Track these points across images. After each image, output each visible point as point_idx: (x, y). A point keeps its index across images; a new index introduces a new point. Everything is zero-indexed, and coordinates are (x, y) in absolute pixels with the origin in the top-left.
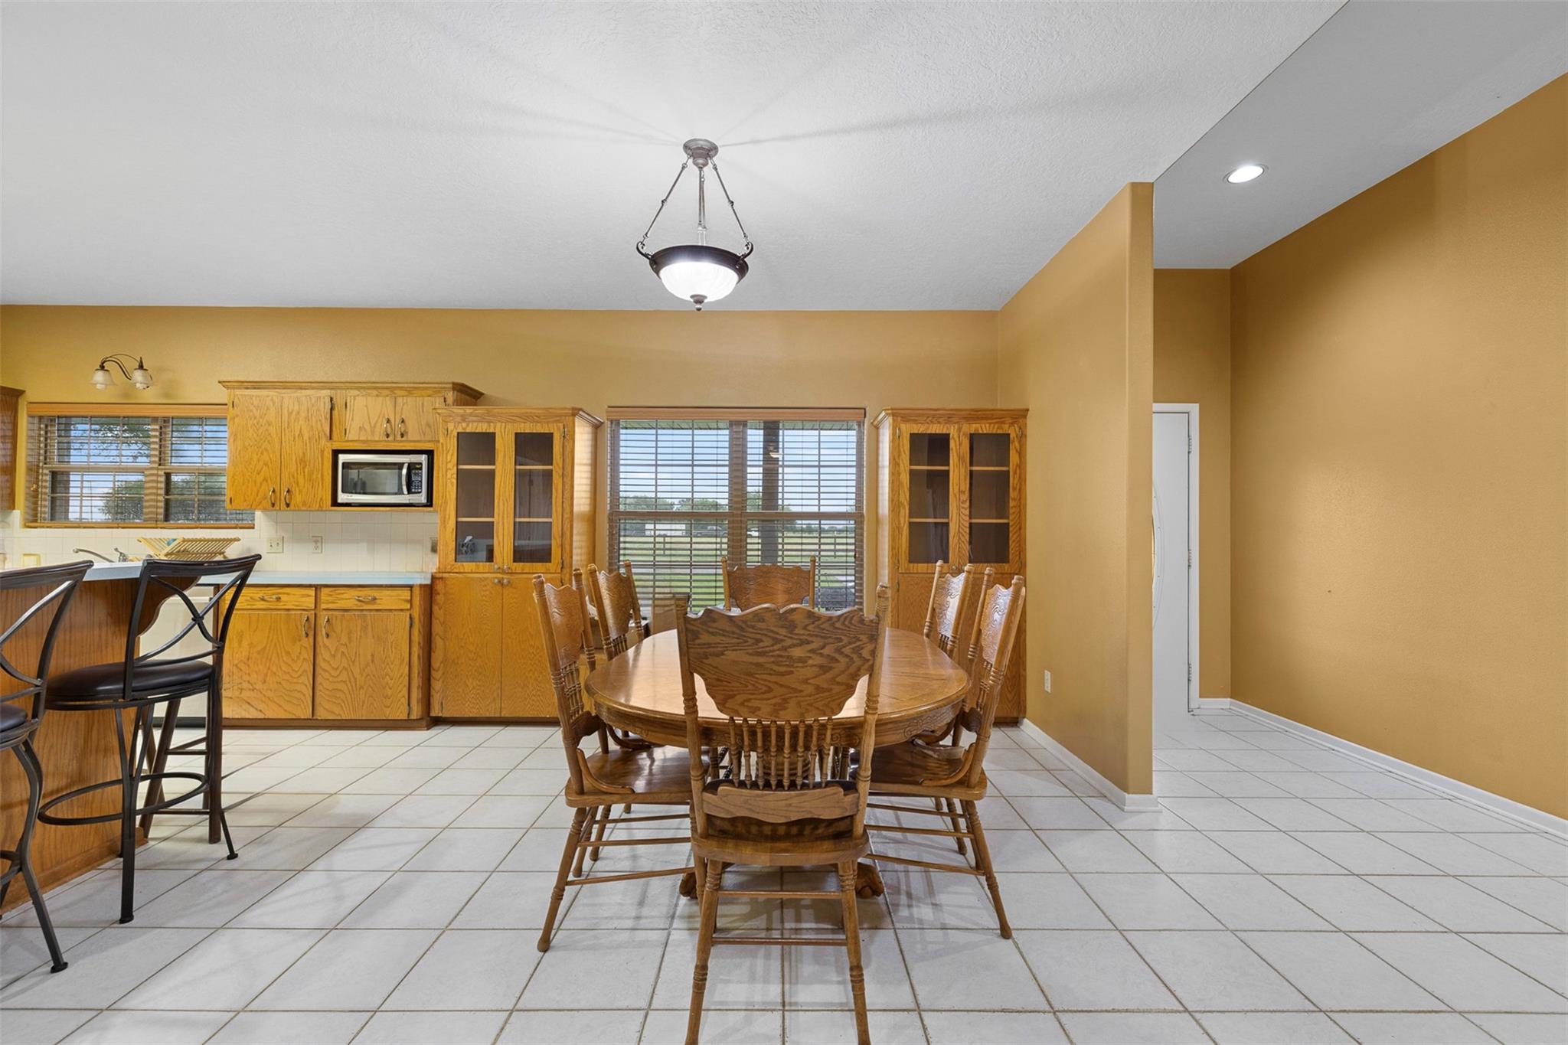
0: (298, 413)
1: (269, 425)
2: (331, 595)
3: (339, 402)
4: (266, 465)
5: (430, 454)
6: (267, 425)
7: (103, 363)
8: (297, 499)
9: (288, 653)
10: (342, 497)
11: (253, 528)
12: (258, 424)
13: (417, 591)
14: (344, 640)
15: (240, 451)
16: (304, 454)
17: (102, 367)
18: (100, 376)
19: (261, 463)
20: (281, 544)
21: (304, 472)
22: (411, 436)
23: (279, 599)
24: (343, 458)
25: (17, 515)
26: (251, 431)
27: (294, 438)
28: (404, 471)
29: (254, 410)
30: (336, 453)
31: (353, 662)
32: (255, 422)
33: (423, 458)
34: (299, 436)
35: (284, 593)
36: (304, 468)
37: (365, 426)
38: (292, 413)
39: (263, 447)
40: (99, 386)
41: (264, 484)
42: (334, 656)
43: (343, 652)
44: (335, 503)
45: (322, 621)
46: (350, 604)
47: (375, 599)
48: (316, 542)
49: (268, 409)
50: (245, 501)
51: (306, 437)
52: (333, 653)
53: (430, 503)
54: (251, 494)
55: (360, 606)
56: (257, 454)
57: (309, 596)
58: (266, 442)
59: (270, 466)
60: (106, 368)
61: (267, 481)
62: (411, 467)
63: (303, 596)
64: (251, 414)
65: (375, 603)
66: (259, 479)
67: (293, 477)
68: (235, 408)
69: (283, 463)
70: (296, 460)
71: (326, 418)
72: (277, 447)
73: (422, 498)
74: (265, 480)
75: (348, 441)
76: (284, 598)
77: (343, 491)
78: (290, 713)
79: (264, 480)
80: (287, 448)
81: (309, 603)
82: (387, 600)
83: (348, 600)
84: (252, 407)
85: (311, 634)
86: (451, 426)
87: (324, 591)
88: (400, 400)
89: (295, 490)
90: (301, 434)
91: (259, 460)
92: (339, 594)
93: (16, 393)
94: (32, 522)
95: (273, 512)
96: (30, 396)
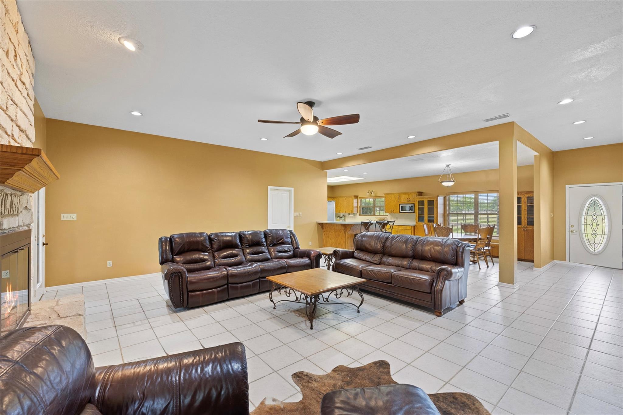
3: (400, 196)
5: (414, 204)
6: (390, 200)
8: (394, 211)
10: (401, 211)
11: (388, 216)
13: (412, 227)
15: (386, 204)
16: (395, 204)
17: (368, 192)
20: (391, 218)
22: (411, 201)
24: (401, 205)
25: (358, 214)
26: (388, 201)
27: (393, 201)
28: (410, 207)
30: (400, 204)
33: (413, 205)
36: (395, 206)
37: (404, 200)
38: (393, 198)
44: (400, 212)
45: (399, 231)
47: (406, 228)
48: (397, 218)
49: (390, 197)
53: (414, 212)
54: (388, 211)
55: (404, 229)
62: (411, 206)
64: (388, 198)
66: (389, 208)
67: (394, 208)
69: (393, 205)
71: (398, 198)
72: (391, 203)
73: (413, 212)
75: (402, 202)
77: (401, 210)
80: (393, 203)
81: (397, 228)
82: (408, 228)
83: (403, 227)
86: (417, 200)
87: (399, 226)
88: (409, 195)
89: (394, 210)
90: (395, 201)
91: (389, 205)
92: (401, 227)
93: (358, 196)
94: (360, 215)
95: (391, 214)
96: (359, 196)
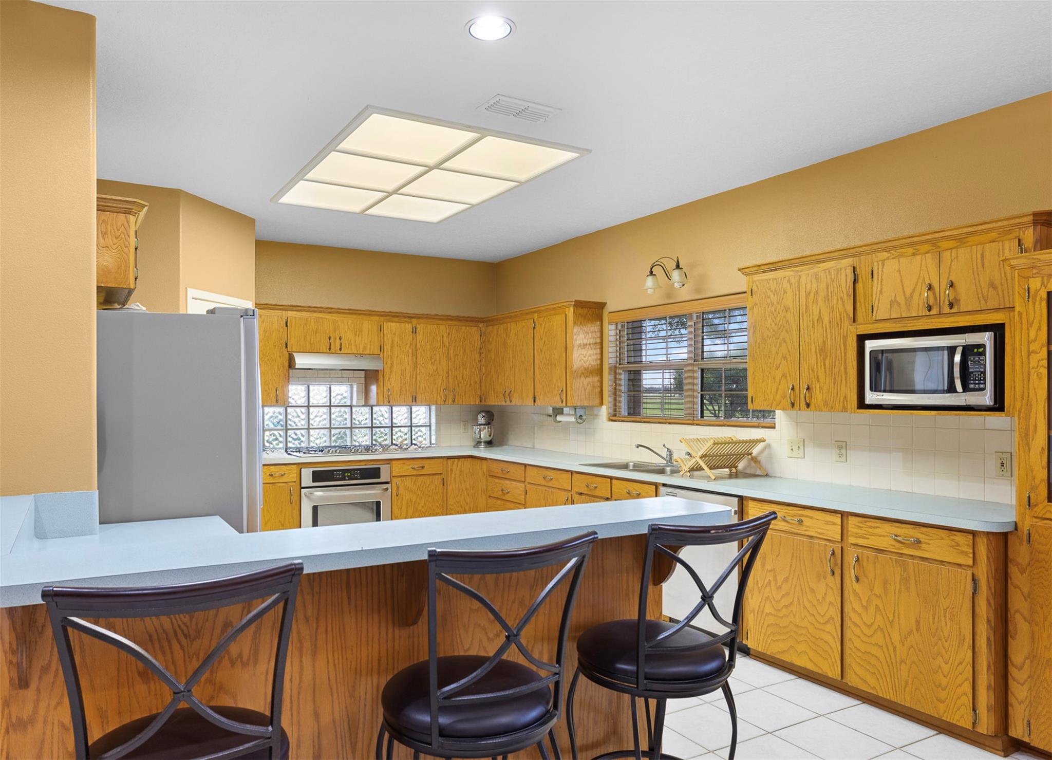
0: (817, 292)
1: (787, 311)
2: (860, 528)
3: (863, 273)
4: (784, 357)
5: (998, 330)
6: (784, 311)
7: (651, 269)
8: (818, 397)
9: (812, 590)
10: (871, 397)
11: (774, 428)
12: (775, 311)
14: (878, 590)
15: (759, 344)
16: (824, 342)
17: (651, 272)
18: (650, 281)
19: (780, 355)
20: (802, 448)
21: (825, 365)
22: (964, 306)
23: (801, 522)
24: (870, 345)
25: (604, 411)
26: (769, 320)
27: (813, 324)
28: (957, 358)
29: (772, 296)
30: (862, 339)
31: (892, 623)
32: (773, 309)
33: (986, 338)
34: (818, 320)
35: (807, 516)
36: (824, 360)
37: (898, 299)
38: (809, 294)
39: (781, 338)
40: (650, 291)
41: (783, 381)
42: (866, 608)
43: (877, 607)
44: (862, 404)
45: (850, 559)
46: (885, 543)
47: (918, 542)
48: (840, 448)
49: (785, 292)
50: (765, 400)
51: (826, 321)
52: (865, 603)
53: (999, 405)
54: (771, 392)
55: (899, 549)
56: (775, 346)
57: (834, 524)
58: (784, 331)
59: (789, 359)
60: (654, 273)
61: (786, 377)
62: (968, 350)
63: (828, 523)
64: (769, 300)
65: (920, 548)
66: (778, 374)
67: (813, 371)
68: (754, 295)
69: (802, 355)
70: (816, 349)
71: (848, 295)
72: (795, 334)
73: (986, 398)
74: (784, 376)
75: (877, 321)
76: (807, 522)
77: (875, 388)
78: (816, 665)
79: (782, 376)
80: (806, 336)
81: (834, 532)
82: (936, 548)
83: (883, 537)
84: (769, 292)
85: (838, 572)
87: (852, 521)
88: (946, 255)
89: (816, 387)
90: (820, 319)
91: (777, 353)
92: (871, 527)
93: (601, 306)
94: (614, 417)
95: (793, 412)
96: (610, 307)
